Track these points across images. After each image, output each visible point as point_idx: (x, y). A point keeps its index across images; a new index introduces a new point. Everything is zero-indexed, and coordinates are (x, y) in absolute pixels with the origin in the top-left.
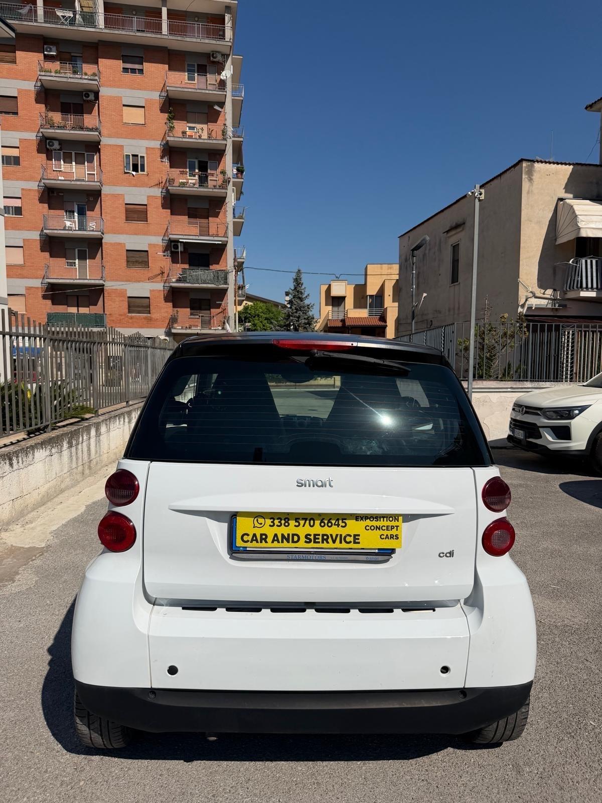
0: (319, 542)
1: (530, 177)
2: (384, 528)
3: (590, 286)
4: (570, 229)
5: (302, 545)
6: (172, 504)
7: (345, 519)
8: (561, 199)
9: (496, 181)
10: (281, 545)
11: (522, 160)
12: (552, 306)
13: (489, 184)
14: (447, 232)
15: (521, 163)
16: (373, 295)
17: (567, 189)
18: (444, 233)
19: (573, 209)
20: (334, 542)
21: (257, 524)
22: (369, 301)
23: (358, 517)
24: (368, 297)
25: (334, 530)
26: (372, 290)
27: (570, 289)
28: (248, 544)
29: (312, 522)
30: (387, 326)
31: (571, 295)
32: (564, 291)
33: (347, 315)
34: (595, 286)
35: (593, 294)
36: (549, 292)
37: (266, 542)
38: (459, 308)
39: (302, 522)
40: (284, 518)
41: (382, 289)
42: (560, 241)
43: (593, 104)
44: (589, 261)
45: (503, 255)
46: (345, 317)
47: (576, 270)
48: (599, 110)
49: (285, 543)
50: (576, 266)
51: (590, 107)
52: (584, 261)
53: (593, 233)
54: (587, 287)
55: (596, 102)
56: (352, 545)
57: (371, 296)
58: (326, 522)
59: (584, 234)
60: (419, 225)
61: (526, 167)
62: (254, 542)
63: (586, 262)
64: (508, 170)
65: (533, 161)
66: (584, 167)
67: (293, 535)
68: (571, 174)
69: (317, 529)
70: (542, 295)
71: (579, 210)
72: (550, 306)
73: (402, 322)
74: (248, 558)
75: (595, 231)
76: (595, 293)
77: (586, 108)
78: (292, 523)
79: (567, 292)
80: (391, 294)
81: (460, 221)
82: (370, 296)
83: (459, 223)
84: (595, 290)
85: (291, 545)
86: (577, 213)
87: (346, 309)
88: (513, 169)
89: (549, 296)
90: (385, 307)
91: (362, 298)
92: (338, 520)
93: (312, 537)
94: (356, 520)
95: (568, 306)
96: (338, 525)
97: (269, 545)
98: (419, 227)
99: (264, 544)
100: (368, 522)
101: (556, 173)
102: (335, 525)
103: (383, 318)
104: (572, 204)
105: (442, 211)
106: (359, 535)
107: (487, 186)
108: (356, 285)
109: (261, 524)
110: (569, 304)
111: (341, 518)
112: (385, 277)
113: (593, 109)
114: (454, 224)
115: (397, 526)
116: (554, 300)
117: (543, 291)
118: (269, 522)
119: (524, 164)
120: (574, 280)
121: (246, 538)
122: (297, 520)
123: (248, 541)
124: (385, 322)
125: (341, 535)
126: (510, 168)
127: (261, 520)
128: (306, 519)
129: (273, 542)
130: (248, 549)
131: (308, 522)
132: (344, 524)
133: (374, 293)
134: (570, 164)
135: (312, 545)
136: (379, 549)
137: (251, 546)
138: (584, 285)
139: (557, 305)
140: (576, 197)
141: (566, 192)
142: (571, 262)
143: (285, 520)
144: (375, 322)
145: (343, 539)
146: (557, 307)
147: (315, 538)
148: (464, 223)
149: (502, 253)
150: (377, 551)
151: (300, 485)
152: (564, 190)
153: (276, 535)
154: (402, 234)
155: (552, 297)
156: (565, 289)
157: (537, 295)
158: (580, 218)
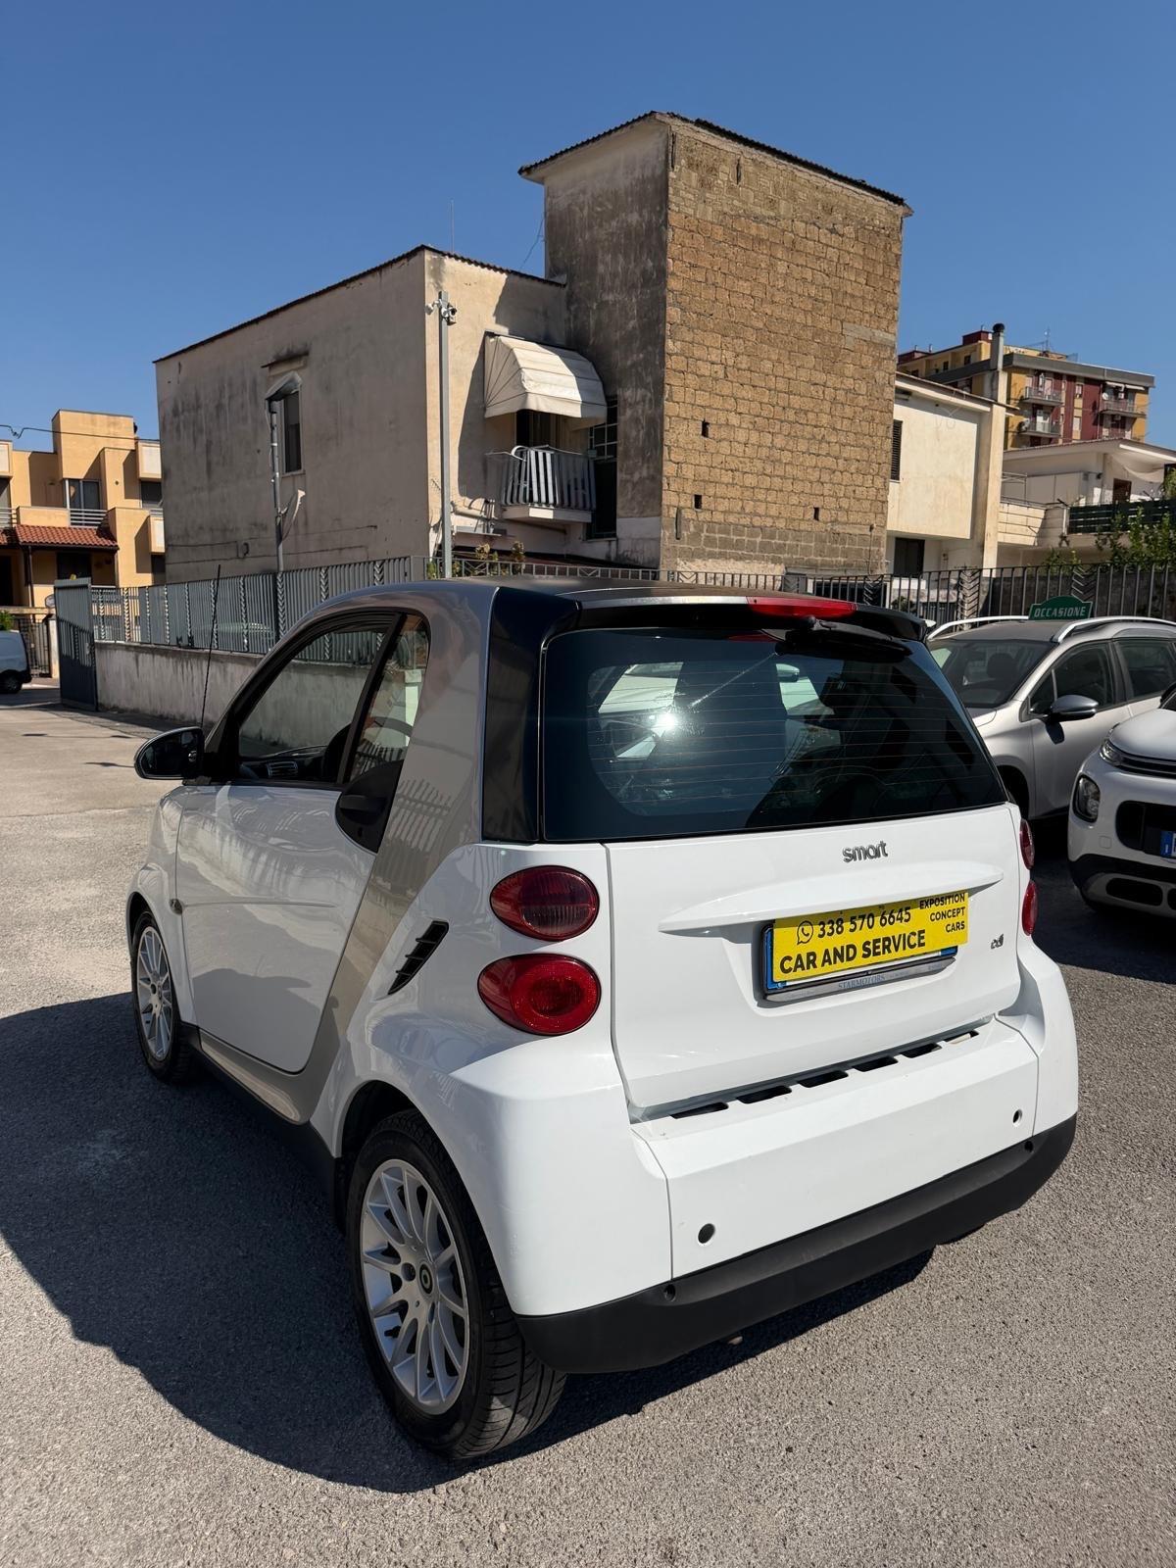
0: (879, 954)
1: (438, 284)
2: (950, 914)
3: (543, 499)
4: (509, 392)
5: (860, 963)
6: (664, 921)
7: (909, 908)
8: (492, 335)
9: (370, 279)
10: (834, 967)
11: (423, 248)
12: (484, 531)
13: (357, 282)
14: (271, 366)
15: (422, 252)
16: (78, 480)
17: (500, 315)
18: (263, 367)
19: (514, 356)
20: (897, 949)
21: (804, 938)
22: (69, 491)
23: (924, 902)
24: (67, 482)
25: (896, 929)
26: (75, 466)
27: (512, 501)
28: (792, 974)
29: (871, 919)
30: (117, 548)
31: (514, 513)
32: (501, 505)
33: (18, 519)
34: (551, 500)
35: (547, 514)
36: (479, 504)
37: (815, 966)
38: (306, 523)
39: (859, 922)
40: (834, 920)
41: (98, 466)
42: (492, 412)
43: (531, 166)
44: (540, 454)
45: (393, 426)
46: (11, 523)
47: (521, 470)
48: (541, 181)
49: (839, 965)
50: (521, 461)
51: (526, 171)
52: (533, 453)
53: (546, 406)
54: (539, 502)
55: (536, 165)
56: (917, 950)
57: (73, 482)
58: (887, 916)
59: (534, 404)
60: (202, 344)
61: (430, 262)
62: (799, 969)
63: (537, 453)
64: (395, 261)
65: (444, 255)
66: (524, 281)
67: (849, 947)
68: (504, 288)
69: (879, 931)
70: (466, 510)
71: (522, 359)
72: (480, 531)
73: (174, 542)
74: (788, 999)
75: (550, 402)
76: (552, 512)
77: (521, 172)
78: (847, 926)
79: (507, 508)
80: (121, 480)
81: (298, 347)
82: (70, 480)
83: (295, 351)
84: (552, 507)
85: (847, 964)
86: (522, 364)
87: (14, 506)
88: (405, 261)
89: (477, 513)
90: (109, 509)
91: (52, 484)
92: (901, 911)
93: (871, 947)
94: (921, 908)
95: (509, 533)
96: (901, 919)
97: (821, 971)
98: (202, 347)
99: (812, 971)
100: (934, 908)
101: (481, 282)
102: (898, 919)
103: (107, 530)
104: (512, 346)
105: (256, 321)
106: (923, 931)
107: (352, 285)
108: (34, 452)
109: (808, 935)
110: (511, 530)
111: (902, 908)
112: (102, 443)
113: (532, 176)
114: (284, 351)
115: (963, 908)
116: (486, 520)
117: (468, 501)
118: (817, 929)
119: (428, 256)
120: (519, 487)
121: (787, 965)
122: (852, 920)
123: (790, 969)
124: (114, 539)
125: (904, 935)
126: (400, 259)
127: (807, 929)
128: (831, 922)
129: (823, 965)
130: (788, 984)
131: (866, 920)
132: (907, 917)
133: (81, 475)
134: (501, 271)
135: (872, 959)
136: (942, 950)
137: (793, 978)
138: (536, 498)
139: (492, 530)
140: (513, 334)
141: (497, 322)
142: (513, 453)
143: (837, 923)
144: (89, 537)
145: (905, 940)
146: (491, 533)
147: (875, 947)
148: (306, 354)
149: (391, 423)
150: (940, 953)
151: (850, 856)
152: (494, 318)
153: (827, 952)
154: (163, 357)
155: (483, 514)
156: (503, 503)
157: (460, 509)
158: (526, 374)
